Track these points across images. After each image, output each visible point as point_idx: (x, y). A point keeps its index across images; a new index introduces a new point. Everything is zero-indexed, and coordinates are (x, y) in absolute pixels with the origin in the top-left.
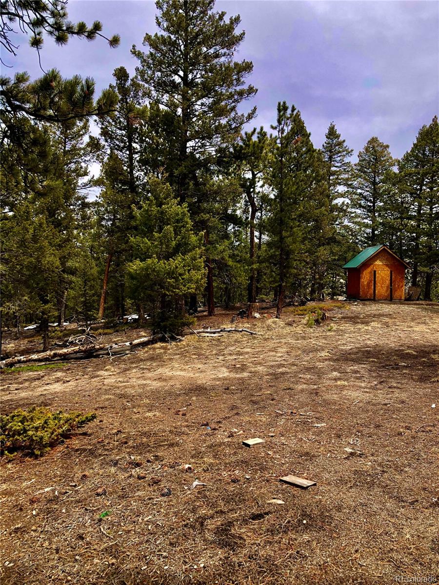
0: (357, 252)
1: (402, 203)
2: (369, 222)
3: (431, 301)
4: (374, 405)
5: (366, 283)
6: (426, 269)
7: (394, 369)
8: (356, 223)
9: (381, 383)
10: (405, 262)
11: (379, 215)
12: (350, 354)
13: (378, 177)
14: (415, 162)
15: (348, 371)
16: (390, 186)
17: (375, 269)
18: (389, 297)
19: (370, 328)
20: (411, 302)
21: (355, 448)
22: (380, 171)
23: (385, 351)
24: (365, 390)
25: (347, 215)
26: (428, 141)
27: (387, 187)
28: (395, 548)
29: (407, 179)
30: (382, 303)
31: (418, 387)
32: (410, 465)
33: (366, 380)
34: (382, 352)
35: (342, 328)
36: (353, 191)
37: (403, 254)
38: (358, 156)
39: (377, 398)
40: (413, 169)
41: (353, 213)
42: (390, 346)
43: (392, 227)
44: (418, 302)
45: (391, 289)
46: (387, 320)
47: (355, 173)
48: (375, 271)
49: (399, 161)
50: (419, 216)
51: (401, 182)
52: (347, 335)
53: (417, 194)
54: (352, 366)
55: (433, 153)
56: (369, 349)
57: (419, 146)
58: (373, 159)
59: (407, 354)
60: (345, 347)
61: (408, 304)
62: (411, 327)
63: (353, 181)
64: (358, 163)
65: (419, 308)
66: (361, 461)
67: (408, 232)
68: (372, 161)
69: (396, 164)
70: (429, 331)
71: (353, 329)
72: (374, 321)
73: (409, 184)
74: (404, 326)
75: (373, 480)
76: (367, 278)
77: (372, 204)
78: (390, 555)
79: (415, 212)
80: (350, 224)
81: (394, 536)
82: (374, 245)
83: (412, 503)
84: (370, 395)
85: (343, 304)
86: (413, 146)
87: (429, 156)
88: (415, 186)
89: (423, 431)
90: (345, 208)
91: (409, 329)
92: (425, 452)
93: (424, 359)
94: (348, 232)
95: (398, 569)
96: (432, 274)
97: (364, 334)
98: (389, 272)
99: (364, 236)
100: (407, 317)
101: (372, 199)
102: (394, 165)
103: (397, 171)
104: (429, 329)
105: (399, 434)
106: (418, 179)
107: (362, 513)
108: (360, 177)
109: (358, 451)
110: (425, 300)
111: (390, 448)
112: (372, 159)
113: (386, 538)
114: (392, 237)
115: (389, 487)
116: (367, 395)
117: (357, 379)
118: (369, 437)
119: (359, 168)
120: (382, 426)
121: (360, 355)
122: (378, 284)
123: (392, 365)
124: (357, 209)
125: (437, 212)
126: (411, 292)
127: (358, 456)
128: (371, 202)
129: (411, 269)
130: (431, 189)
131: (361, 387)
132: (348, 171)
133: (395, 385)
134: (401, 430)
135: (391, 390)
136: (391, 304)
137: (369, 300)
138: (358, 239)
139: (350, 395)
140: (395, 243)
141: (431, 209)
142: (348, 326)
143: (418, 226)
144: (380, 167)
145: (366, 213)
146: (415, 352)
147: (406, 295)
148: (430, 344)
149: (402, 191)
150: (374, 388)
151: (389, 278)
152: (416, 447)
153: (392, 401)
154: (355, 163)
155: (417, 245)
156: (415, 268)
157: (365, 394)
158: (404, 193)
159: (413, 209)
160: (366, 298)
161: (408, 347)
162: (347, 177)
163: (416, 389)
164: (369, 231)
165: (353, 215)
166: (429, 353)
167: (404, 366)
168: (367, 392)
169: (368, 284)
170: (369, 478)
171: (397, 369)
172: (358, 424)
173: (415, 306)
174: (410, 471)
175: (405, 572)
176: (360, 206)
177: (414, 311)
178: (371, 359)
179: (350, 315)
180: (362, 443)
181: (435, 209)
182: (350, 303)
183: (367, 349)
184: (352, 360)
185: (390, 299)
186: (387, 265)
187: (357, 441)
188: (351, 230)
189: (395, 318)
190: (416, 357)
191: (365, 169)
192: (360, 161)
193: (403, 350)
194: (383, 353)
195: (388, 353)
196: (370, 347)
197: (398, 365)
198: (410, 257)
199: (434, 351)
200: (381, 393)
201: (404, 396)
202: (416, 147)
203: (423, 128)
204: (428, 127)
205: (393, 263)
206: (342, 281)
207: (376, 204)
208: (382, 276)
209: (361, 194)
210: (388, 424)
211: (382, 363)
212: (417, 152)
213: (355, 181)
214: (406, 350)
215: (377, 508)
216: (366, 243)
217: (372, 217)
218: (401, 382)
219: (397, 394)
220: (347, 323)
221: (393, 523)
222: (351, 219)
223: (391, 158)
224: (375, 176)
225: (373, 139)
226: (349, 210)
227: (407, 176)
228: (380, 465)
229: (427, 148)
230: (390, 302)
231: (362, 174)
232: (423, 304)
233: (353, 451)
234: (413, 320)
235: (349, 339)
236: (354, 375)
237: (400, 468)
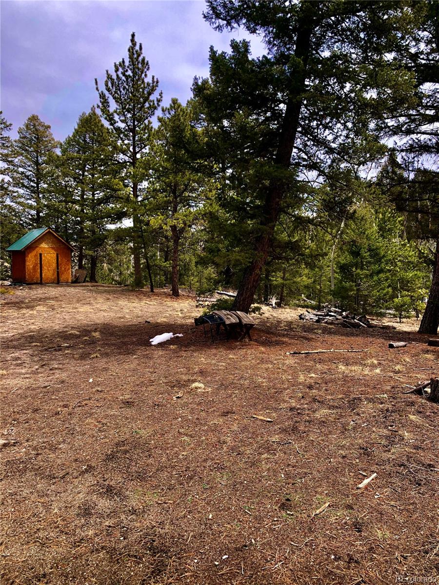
0: (21, 234)
1: (66, 186)
2: (33, 203)
3: (96, 282)
4: (34, 389)
5: (31, 267)
6: (91, 253)
7: (57, 351)
8: (19, 203)
9: (42, 366)
10: (71, 245)
11: (44, 197)
12: (11, 341)
13: (41, 157)
14: (77, 147)
15: (9, 359)
16: (54, 168)
17: (40, 251)
18: (56, 280)
19: (35, 312)
20: (78, 284)
21: (9, 438)
22: (43, 152)
23: (49, 334)
24: (26, 376)
25: (8, 194)
26: (88, 128)
27: (50, 169)
28: (42, 527)
29: (69, 163)
30: (49, 286)
31: (78, 365)
32: (64, 441)
33: (27, 366)
34: (45, 336)
35: (4, 314)
36: (14, 168)
37: (69, 237)
38: (19, 132)
39: (37, 382)
40: (75, 154)
41: (16, 192)
42: (55, 328)
43: (56, 210)
44: (84, 284)
45: (58, 272)
46: (53, 302)
47: (16, 149)
48: (41, 255)
49: (61, 144)
50: (82, 201)
51: (64, 165)
52: (10, 321)
53: (80, 179)
54: (13, 353)
55: (93, 141)
56: (32, 333)
57: (80, 132)
58: (35, 137)
59: (70, 334)
60: (7, 335)
61: (74, 287)
62: (76, 308)
63: (13, 158)
64: (19, 140)
65: (84, 290)
66: (15, 449)
67: (72, 216)
68: (33, 140)
69: (59, 146)
70: (92, 310)
71: (16, 315)
72: (39, 305)
73: (71, 168)
74: (69, 308)
75: (26, 466)
76: (32, 261)
77: (35, 185)
78: (37, 535)
79: (78, 196)
80: (12, 204)
81: (41, 515)
82: (39, 227)
83: (63, 477)
84: (30, 380)
85: (7, 289)
86: (74, 131)
87: (89, 143)
88: (77, 171)
89: (80, 406)
90: (6, 186)
91: (74, 311)
92: (80, 425)
93: (85, 338)
94: (11, 213)
95: (44, 547)
96: (97, 257)
97: (29, 319)
98: (55, 255)
99: (28, 218)
100: (72, 299)
101: (35, 179)
102: (57, 147)
103: (59, 154)
104: (93, 309)
105: (56, 414)
106: (80, 164)
107: (11, 503)
108: (22, 154)
109: (12, 440)
110: (91, 281)
111: (47, 429)
112: (33, 137)
113: (33, 519)
114: (58, 220)
115: (42, 468)
116: (27, 380)
117: (18, 366)
118: (25, 423)
119: (20, 145)
120: (40, 409)
121: (22, 341)
122: (45, 267)
123: (55, 347)
124: (20, 188)
125: (98, 198)
126: (78, 275)
127: (11, 445)
128: (35, 183)
129: (78, 252)
130: (93, 176)
131: (21, 374)
132: (7, 147)
133: (56, 366)
134: (59, 409)
135: (51, 372)
136: (58, 287)
137: (36, 283)
138: (22, 220)
139: (9, 384)
140: (61, 226)
141: (93, 195)
142: (12, 312)
143: (82, 210)
144: (42, 147)
145: (29, 194)
146: (78, 331)
147: (73, 277)
148: (92, 323)
149: (65, 175)
150: (35, 373)
151: (55, 261)
152: (72, 422)
153: (53, 382)
154: (15, 139)
155: (82, 229)
156: (81, 252)
157: (25, 380)
158: (67, 177)
159: (77, 193)
160: (33, 282)
161: (72, 328)
162: (6, 152)
163: (76, 367)
164: (34, 212)
165: (15, 194)
166: (90, 332)
167: (67, 347)
168: (27, 378)
169: (34, 268)
170: (21, 465)
171: (60, 350)
172: (14, 412)
173: (81, 288)
174: (64, 447)
175: (50, 547)
176: (23, 186)
177: (80, 292)
178: (34, 344)
179: (14, 300)
180: (17, 432)
181: (97, 195)
182: (15, 288)
183: (30, 334)
184: (14, 347)
185: (57, 282)
186: (53, 248)
187: (12, 429)
188: (14, 211)
189: (61, 301)
190: (78, 337)
191: (27, 148)
192: (20, 137)
193: (67, 331)
194: (47, 337)
195: (51, 336)
196: (34, 332)
197: (60, 346)
198: (76, 241)
199: (96, 329)
200: (41, 376)
201: (64, 376)
202: (77, 133)
203: (83, 114)
204: (87, 114)
205: (60, 246)
206: (6, 264)
207: (40, 185)
208: (48, 259)
209: (22, 173)
210: (47, 406)
211: (45, 346)
212: (78, 137)
213: (16, 158)
214: (69, 331)
215: (27, 493)
216: (30, 225)
217: (36, 198)
218: (62, 362)
219: (58, 375)
220: (10, 309)
221: (43, 503)
222: (13, 199)
223: (53, 140)
224: (37, 156)
225: (33, 117)
226: (10, 188)
227: (69, 160)
228: (35, 449)
229: (87, 135)
230: (57, 285)
231: (24, 152)
232: (88, 286)
233: (7, 442)
234: (78, 301)
235: (12, 325)
236: (14, 362)
237: (55, 446)
